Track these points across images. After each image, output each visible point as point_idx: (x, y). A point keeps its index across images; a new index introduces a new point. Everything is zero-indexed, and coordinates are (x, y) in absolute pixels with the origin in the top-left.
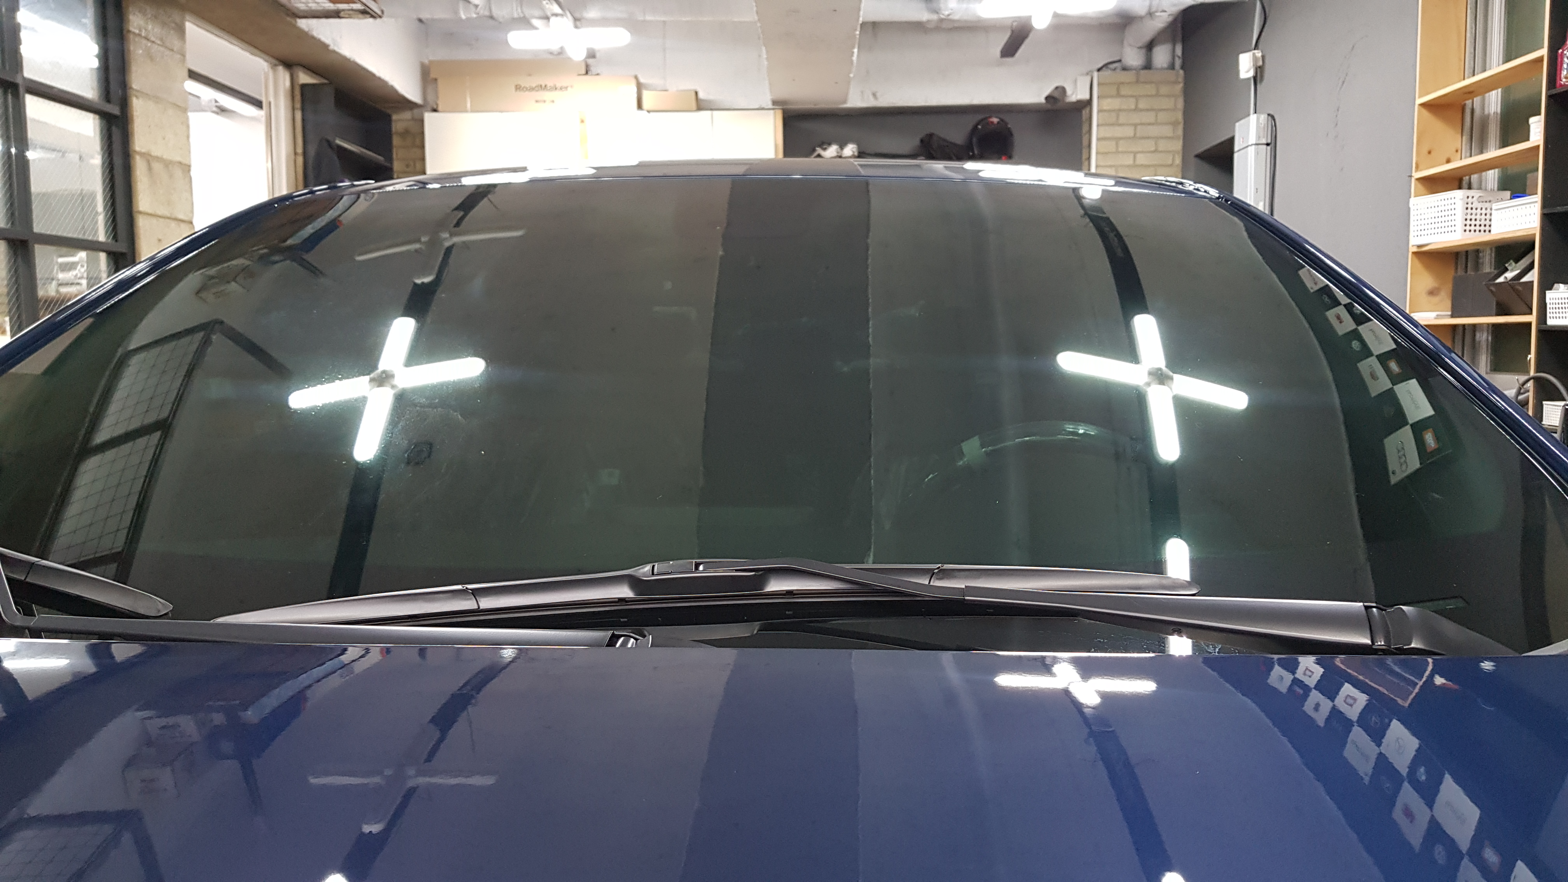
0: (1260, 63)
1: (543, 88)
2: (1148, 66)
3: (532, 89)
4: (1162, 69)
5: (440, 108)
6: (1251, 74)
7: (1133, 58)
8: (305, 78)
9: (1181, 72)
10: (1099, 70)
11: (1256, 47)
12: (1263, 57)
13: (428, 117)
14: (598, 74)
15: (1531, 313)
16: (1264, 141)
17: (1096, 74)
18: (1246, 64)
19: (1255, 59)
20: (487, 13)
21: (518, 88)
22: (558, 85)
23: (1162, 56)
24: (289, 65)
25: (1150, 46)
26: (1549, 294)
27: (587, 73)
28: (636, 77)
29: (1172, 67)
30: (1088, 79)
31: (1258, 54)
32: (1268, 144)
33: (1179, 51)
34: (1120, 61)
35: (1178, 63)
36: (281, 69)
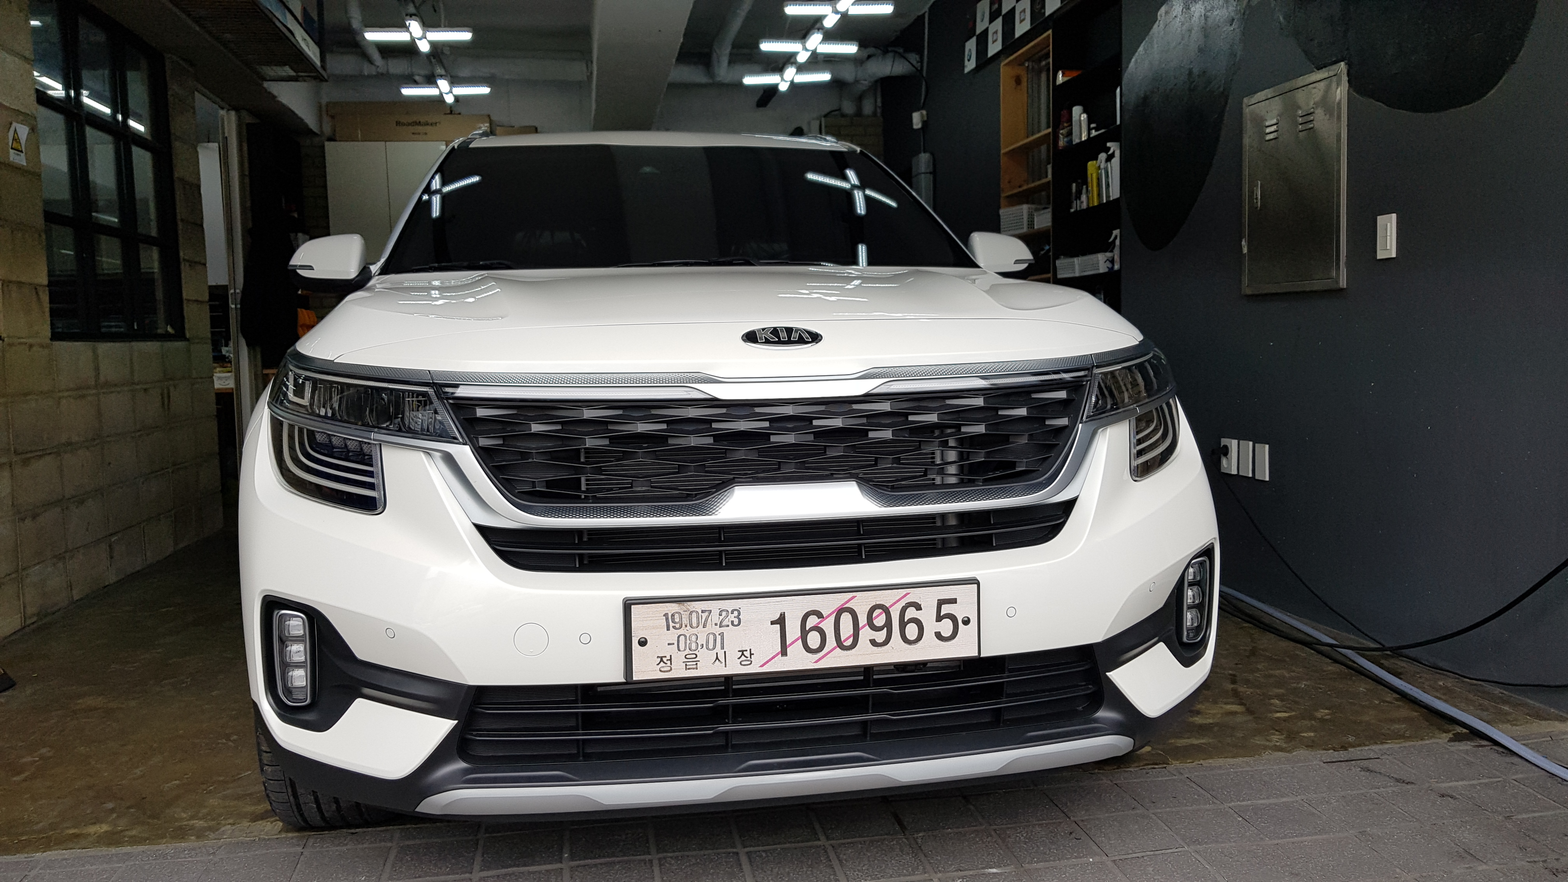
0: (925, 118)
1: (419, 124)
2: (859, 113)
3: (409, 124)
4: (868, 116)
5: (338, 138)
6: (920, 126)
7: (848, 108)
8: (248, 119)
9: (881, 119)
10: (826, 116)
11: (922, 108)
12: (927, 114)
13: (329, 146)
14: (460, 114)
15: (1049, 272)
16: (928, 171)
17: (823, 119)
18: (917, 119)
19: (922, 115)
20: (384, 72)
21: (398, 123)
22: (430, 121)
23: (868, 107)
24: (237, 109)
25: (860, 99)
26: (1058, 262)
27: (451, 113)
28: (489, 116)
29: (875, 114)
30: (818, 122)
31: (924, 112)
32: (930, 173)
33: (879, 104)
34: (839, 110)
35: (879, 111)
36: (233, 113)
